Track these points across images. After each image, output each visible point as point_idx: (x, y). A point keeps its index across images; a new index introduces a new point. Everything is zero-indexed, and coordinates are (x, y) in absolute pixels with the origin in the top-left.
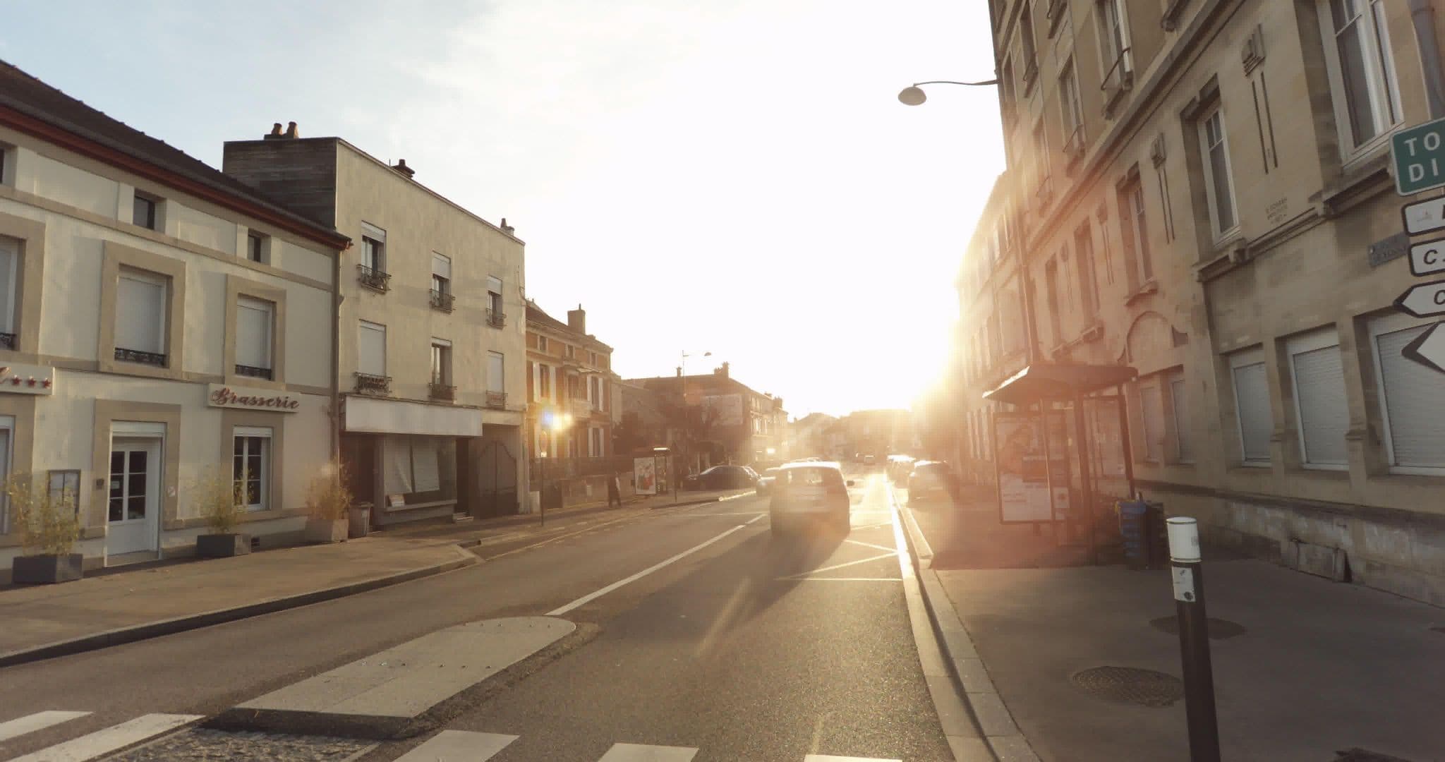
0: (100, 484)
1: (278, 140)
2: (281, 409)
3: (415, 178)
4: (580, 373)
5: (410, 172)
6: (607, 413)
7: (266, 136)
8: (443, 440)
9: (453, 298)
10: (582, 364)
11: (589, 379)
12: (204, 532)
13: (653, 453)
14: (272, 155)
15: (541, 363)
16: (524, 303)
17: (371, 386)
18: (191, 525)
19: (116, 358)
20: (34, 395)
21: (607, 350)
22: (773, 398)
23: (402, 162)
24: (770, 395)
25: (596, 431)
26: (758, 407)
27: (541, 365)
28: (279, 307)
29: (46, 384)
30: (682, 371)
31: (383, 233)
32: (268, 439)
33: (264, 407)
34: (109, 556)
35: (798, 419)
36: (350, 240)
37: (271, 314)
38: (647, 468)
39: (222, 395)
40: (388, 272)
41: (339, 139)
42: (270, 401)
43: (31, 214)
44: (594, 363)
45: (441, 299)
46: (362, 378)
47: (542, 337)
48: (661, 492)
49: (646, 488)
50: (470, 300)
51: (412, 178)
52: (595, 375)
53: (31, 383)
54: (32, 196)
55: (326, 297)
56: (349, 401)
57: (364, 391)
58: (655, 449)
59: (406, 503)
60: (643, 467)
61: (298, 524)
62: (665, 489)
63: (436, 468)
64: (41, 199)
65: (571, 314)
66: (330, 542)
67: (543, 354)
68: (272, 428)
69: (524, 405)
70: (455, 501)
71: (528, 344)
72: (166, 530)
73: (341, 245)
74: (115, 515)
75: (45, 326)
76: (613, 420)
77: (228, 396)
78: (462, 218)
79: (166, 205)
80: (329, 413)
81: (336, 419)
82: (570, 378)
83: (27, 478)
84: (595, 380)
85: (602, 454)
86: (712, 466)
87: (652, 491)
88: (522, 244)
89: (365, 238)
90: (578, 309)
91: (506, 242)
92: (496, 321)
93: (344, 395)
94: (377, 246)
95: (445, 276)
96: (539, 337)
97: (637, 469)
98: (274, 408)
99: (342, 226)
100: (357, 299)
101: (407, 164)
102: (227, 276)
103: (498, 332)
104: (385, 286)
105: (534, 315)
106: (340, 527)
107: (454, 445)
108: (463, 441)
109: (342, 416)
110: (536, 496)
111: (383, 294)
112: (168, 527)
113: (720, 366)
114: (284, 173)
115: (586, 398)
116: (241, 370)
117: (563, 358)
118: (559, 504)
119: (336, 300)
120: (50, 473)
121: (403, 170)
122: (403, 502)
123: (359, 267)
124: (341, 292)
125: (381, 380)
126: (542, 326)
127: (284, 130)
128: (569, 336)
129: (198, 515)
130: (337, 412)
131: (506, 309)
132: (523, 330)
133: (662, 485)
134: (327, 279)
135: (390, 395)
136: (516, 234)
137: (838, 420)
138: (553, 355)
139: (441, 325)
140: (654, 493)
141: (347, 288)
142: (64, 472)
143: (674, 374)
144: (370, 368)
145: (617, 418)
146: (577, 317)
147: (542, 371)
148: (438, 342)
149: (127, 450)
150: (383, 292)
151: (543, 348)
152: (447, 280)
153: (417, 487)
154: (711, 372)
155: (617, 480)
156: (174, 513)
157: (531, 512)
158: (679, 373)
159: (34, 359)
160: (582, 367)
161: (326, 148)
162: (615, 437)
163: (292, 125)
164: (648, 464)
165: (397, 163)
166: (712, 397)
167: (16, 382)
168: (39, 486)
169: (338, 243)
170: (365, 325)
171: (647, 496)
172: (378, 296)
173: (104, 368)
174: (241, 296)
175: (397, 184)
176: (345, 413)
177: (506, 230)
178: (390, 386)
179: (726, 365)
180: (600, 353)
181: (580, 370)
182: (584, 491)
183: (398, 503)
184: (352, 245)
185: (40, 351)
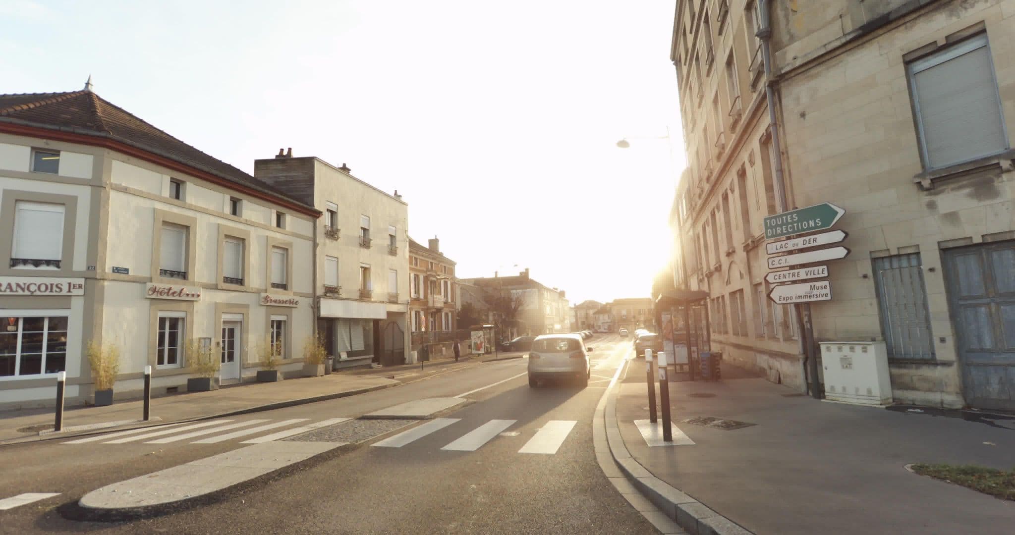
0: (218, 344)
1: (282, 158)
2: (291, 305)
3: (351, 173)
4: (437, 279)
5: (349, 170)
6: (453, 303)
7: (277, 156)
8: (366, 321)
9: (371, 240)
10: (438, 273)
11: (442, 282)
12: (260, 369)
13: (482, 329)
14: (280, 167)
15: (416, 273)
16: (408, 240)
17: (332, 292)
18: (255, 365)
19: (224, 282)
20: (193, 301)
21: (453, 264)
22: (559, 291)
23: (344, 165)
24: (557, 289)
25: (447, 314)
26: (549, 298)
27: (415, 275)
28: (289, 250)
29: (198, 296)
30: (498, 274)
31: (336, 206)
32: (285, 321)
33: (284, 305)
34: (222, 380)
35: (577, 305)
36: (322, 212)
37: (285, 254)
38: (479, 338)
39: (266, 298)
40: (339, 228)
41: (316, 157)
42: (287, 301)
43: (190, 214)
44: (445, 273)
45: (364, 241)
46: (327, 287)
47: (415, 258)
48: (488, 352)
49: (478, 349)
50: (379, 241)
51: (350, 174)
52: (446, 280)
53: (193, 295)
54: (192, 205)
55: (311, 243)
56: (322, 300)
57: (328, 295)
58: (484, 326)
59: (348, 357)
60: (477, 337)
61: (299, 367)
62: (489, 351)
63: (362, 337)
64: (195, 206)
65: (431, 241)
66: (317, 376)
67: (416, 267)
68: (287, 315)
69: (408, 300)
70: (372, 356)
71: (411, 263)
72: (244, 368)
73: (318, 215)
74: (223, 361)
75: (198, 267)
76: (457, 307)
77: (269, 299)
78: (375, 194)
79: (242, 203)
80: (312, 307)
81: (316, 310)
82: (431, 282)
83: (192, 341)
84: (446, 283)
85: (450, 329)
86: (518, 336)
87: (482, 351)
88: (406, 205)
89: (328, 210)
90: (434, 238)
91: (398, 204)
92: (393, 252)
93: (319, 297)
94: (333, 213)
95: (367, 228)
96: (413, 258)
97: (473, 338)
98: (288, 305)
99: (317, 206)
100: (325, 244)
101: (347, 166)
102: (267, 237)
103: (393, 258)
104: (338, 237)
105: (413, 245)
106: (321, 368)
107: (372, 324)
108: (376, 322)
109: (319, 308)
110: (415, 354)
111: (337, 240)
112: (243, 367)
113: (524, 271)
114: (286, 177)
115: (441, 294)
116: (275, 285)
117: (428, 270)
118: (427, 359)
119: (315, 245)
120: (200, 339)
121: (345, 169)
122: (346, 355)
123: (325, 226)
124: (317, 241)
125: (336, 288)
126: (415, 251)
127: (285, 153)
128: (431, 257)
129: (257, 361)
130: (316, 307)
131: (399, 244)
132: (407, 255)
133: (487, 348)
134: (311, 235)
135: (341, 296)
136: (403, 199)
137: (604, 305)
138: (421, 269)
139: (365, 256)
140: (483, 352)
141: (321, 239)
142: (205, 338)
143: (493, 276)
144: (332, 283)
145: (459, 306)
146: (434, 243)
147: (415, 278)
148: (364, 265)
149: (227, 327)
150: (337, 239)
151: (416, 264)
152: (368, 230)
153: (353, 348)
154: (518, 275)
155: (459, 345)
156: (247, 360)
157: (412, 363)
158: (496, 275)
159: (193, 284)
160: (439, 275)
161: (308, 163)
162: (457, 318)
163: (290, 149)
164: (479, 335)
165: (341, 166)
166: (518, 291)
167: (188, 295)
168: (196, 345)
169: (316, 214)
170: (328, 258)
171: (479, 355)
172: (335, 241)
173: (219, 287)
174: (274, 247)
175: (341, 177)
176: (320, 307)
177: (397, 196)
178: (341, 291)
179: (527, 270)
180: (448, 266)
181: (438, 277)
182: (441, 351)
183: (344, 356)
184: (322, 215)
185: (196, 280)
